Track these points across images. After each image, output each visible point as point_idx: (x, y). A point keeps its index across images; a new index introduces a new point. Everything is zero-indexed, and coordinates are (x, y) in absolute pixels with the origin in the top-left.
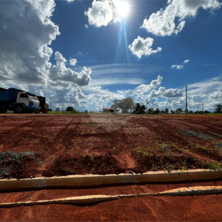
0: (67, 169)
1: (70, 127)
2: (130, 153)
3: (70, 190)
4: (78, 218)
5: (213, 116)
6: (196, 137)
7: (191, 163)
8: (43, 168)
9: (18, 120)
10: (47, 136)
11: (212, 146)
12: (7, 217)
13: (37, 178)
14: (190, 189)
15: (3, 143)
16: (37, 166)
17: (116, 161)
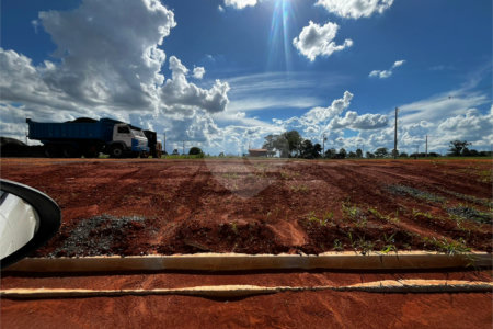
0: (195, 244)
1: (197, 179)
2: (295, 222)
3: (201, 277)
4: (215, 317)
5: (446, 162)
6: (413, 198)
7: (402, 240)
8: (158, 241)
9: (117, 168)
10: (162, 193)
11: (443, 212)
12: (110, 309)
13: (150, 256)
14: (400, 283)
15: (97, 202)
16: (149, 238)
17: (272, 234)
